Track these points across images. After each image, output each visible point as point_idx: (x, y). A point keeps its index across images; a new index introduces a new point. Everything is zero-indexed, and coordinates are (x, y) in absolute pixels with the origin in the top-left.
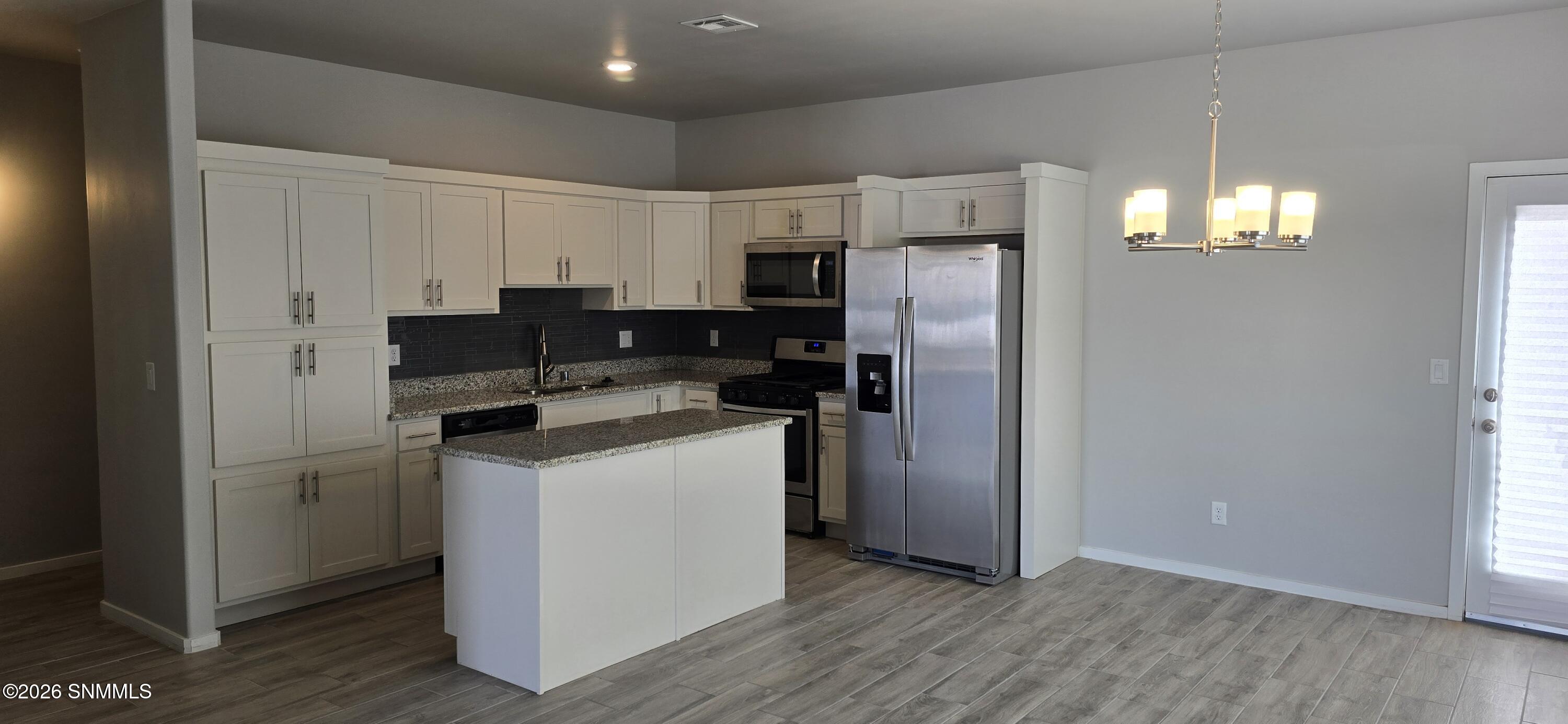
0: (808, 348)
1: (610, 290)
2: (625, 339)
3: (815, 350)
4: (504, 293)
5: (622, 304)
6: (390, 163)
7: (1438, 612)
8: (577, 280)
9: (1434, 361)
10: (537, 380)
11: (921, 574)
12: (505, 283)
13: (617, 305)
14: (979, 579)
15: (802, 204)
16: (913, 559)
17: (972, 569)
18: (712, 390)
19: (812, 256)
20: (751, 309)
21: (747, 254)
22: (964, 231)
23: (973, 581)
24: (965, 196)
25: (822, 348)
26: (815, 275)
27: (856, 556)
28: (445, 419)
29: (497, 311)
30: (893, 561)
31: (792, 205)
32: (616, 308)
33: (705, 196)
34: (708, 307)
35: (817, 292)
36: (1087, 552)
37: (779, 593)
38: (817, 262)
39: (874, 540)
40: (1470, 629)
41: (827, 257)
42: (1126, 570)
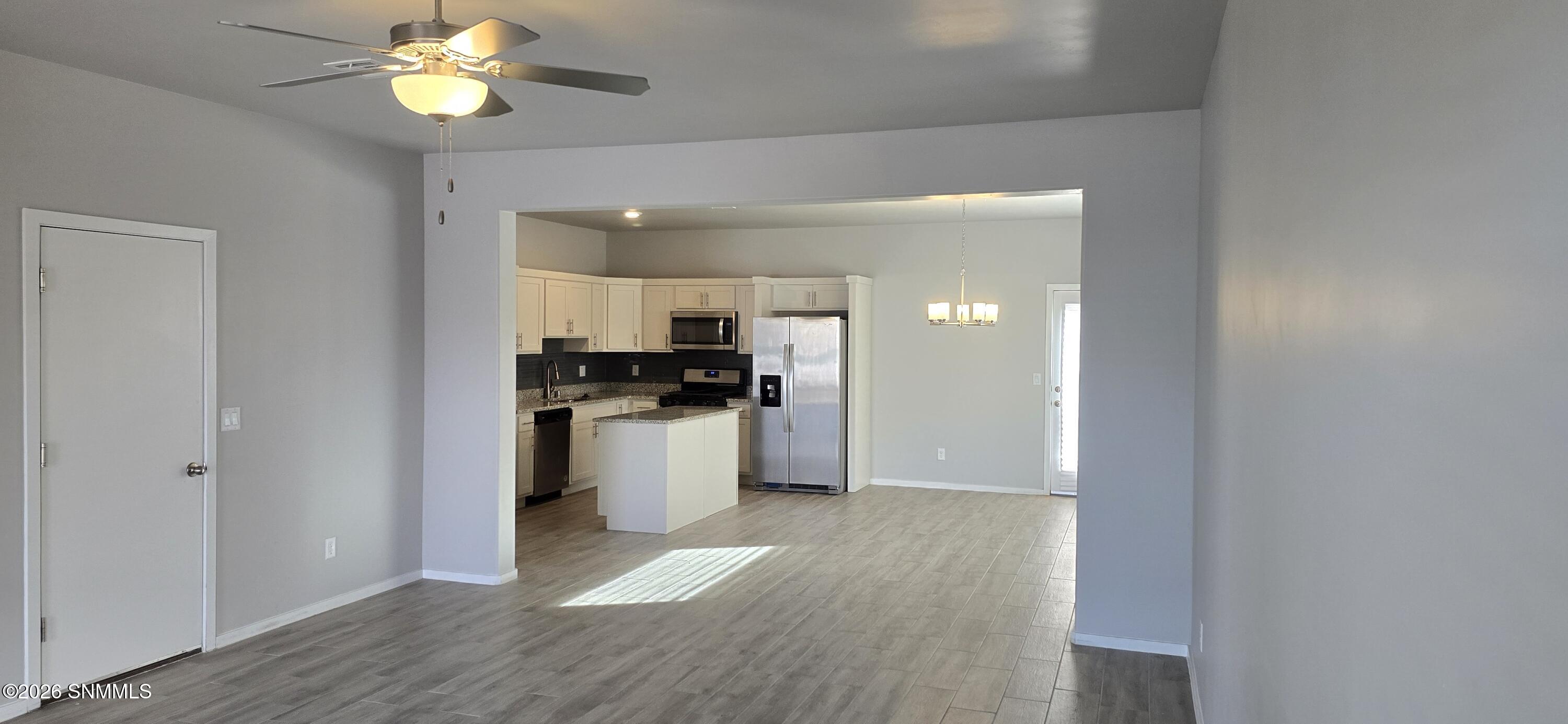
0: (707, 375)
1: (588, 339)
2: (582, 370)
3: (712, 376)
4: (545, 341)
5: (593, 348)
7: (1041, 492)
8: (577, 333)
9: (1034, 374)
10: (545, 396)
12: (545, 335)
13: (591, 349)
14: (830, 492)
15: (708, 289)
16: (791, 486)
17: (826, 487)
18: (653, 400)
19: (718, 320)
20: (672, 351)
21: (673, 318)
22: (810, 308)
23: (827, 494)
24: (810, 289)
25: (716, 375)
26: (721, 332)
27: (758, 488)
28: (537, 414)
29: (541, 353)
30: (780, 489)
31: (702, 290)
32: (590, 351)
33: (640, 281)
34: (640, 350)
35: (721, 341)
36: (875, 482)
37: (736, 503)
38: (721, 324)
39: (769, 478)
40: (1052, 497)
41: (727, 320)
42: (896, 488)
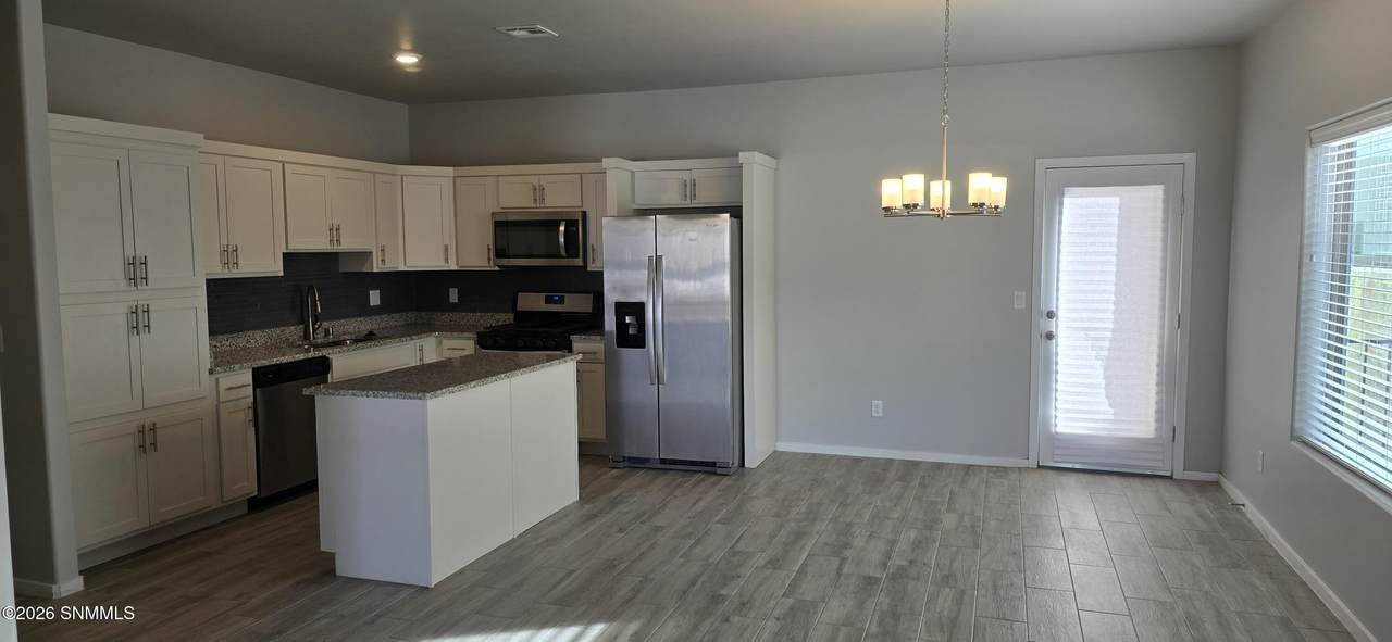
0: (548, 300)
1: (371, 253)
2: (375, 298)
3: (555, 302)
4: (290, 259)
5: (380, 266)
6: (206, 138)
7: (1023, 463)
8: (348, 244)
9: (1016, 293)
10: (306, 336)
11: (671, 472)
12: (287, 248)
13: (377, 267)
14: (719, 471)
15: (544, 180)
16: (663, 461)
17: (713, 464)
18: (468, 339)
19: (557, 224)
20: (497, 269)
21: (495, 222)
22: (687, 204)
23: (715, 473)
24: (686, 176)
25: (561, 301)
26: (562, 240)
27: (615, 464)
28: (255, 371)
29: (281, 274)
30: (647, 465)
31: (535, 180)
32: (375, 270)
33: (449, 171)
34: (454, 268)
35: (563, 253)
36: (782, 447)
37: (576, 498)
38: (562, 228)
39: (632, 450)
40: (1043, 472)
41: (571, 224)
42: (814, 456)
